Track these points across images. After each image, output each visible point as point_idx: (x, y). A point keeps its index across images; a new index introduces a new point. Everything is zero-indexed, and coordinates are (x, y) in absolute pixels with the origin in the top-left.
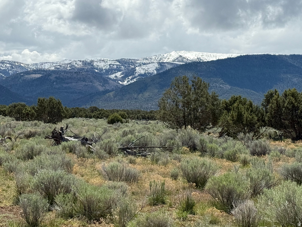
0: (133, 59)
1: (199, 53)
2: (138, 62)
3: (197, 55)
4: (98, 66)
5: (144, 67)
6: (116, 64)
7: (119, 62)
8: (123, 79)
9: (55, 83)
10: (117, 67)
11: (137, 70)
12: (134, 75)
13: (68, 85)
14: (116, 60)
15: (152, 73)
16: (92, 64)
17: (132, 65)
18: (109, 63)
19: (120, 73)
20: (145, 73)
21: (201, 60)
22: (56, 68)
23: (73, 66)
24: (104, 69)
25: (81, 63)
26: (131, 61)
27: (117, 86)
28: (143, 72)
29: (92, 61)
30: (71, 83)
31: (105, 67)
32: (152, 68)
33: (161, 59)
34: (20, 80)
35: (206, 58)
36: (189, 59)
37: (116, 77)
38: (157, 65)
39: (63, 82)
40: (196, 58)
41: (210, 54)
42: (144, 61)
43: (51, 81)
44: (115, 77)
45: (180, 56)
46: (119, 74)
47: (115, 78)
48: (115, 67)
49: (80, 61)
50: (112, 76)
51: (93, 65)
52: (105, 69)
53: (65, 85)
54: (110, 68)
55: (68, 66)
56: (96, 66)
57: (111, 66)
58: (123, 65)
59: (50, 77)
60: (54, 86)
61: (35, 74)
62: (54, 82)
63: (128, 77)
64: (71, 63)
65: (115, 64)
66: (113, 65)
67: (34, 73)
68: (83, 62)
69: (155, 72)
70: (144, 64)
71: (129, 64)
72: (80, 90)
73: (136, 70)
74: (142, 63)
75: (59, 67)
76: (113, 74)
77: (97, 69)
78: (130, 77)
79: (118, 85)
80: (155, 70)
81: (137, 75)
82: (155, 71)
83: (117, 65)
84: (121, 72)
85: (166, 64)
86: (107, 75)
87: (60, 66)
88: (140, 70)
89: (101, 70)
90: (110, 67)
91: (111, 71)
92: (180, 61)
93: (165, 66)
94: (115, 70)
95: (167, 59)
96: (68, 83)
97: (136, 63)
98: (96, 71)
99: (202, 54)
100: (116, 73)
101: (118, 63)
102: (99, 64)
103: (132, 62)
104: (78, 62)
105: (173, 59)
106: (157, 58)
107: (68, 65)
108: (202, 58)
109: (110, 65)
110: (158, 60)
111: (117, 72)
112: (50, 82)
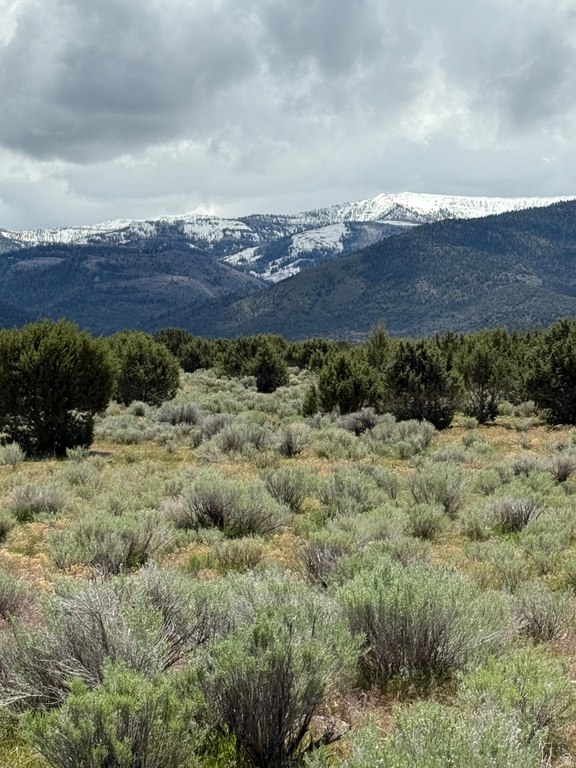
0: (280, 216)
1: (443, 196)
2: (293, 221)
3: (438, 204)
4: (194, 234)
5: (311, 234)
6: (239, 227)
7: (248, 224)
8: (260, 266)
9: (97, 279)
10: (242, 236)
11: (294, 242)
12: (288, 254)
13: (132, 282)
14: (239, 220)
15: (334, 249)
16: (180, 229)
17: (279, 231)
18: (222, 226)
19: (251, 251)
20: (315, 250)
21: (449, 215)
22: (91, 241)
23: (134, 234)
24: (209, 240)
25: (152, 228)
26: (275, 220)
27: (250, 282)
28: (309, 247)
29: (180, 223)
30: (137, 277)
31: (213, 236)
32: (331, 238)
33: (350, 213)
34: (8, 272)
35: (463, 211)
36: (419, 212)
37: (243, 260)
38: (343, 230)
39: (118, 274)
40: (437, 209)
41: (470, 199)
42: (309, 220)
43: (88, 274)
44: (240, 260)
45: (398, 206)
46: (249, 254)
47: (240, 263)
48: (238, 235)
49: (151, 223)
50: (232, 257)
51: (182, 233)
52: (212, 242)
53: (123, 284)
54: (226, 239)
55: (119, 235)
56: (191, 235)
57: (228, 232)
58: (257, 231)
59: (84, 263)
60: (96, 286)
61: (45, 256)
62: (95, 276)
63: (273, 259)
64: (128, 228)
65: (236, 228)
66: (233, 231)
67: (41, 253)
68: (158, 224)
69: (341, 247)
70: (310, 227)
71: (272, 229)
72: (161, 294)
73: (292, 243)
74: (305, 225)
75: (98, 238)
76: (234, 254)
77: (193, 242)
78: (278, 261)
79: (253, 280)
80: (340, 241)
81: (294, 254)
82: (338, 244)
83: (242, 231)
84: (254, 249)
85: (366, 227)
86: (219, 255)
87: (102, 235)
88: (302, 244)
89: (203, 243)
90: (225, 235)
91: (228, 245)
92: (398, 219)
93: (365, 231)
94: (238, 244)
95: (364, 214)
96: (129, 278)
97: (289, 226)
98: (192, 246)
99: (451, 201)
100: (241, 250)
101: (245, 227)
102: (196, 229)
103: (278, 223)
104: (146, 225)
105: (379, 213)
106: (339, 212)
107: (122, 233)
108: (451, 211)
109: (224, 231)
110: (343, 216)
111: (245, 248)
112: (85, 275)
